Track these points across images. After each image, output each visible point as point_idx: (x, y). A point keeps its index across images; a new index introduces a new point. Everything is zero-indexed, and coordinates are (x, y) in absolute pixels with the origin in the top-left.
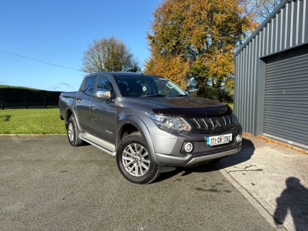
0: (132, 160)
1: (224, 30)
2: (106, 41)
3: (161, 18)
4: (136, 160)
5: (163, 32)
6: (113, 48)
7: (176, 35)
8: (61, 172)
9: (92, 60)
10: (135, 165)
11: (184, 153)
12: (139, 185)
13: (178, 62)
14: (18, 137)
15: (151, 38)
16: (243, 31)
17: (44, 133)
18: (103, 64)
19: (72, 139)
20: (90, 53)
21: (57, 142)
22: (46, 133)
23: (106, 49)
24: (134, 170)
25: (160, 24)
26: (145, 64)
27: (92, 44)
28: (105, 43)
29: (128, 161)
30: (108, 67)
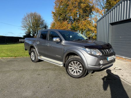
0: (73, 68)
1: (85, 11)
2: (32, 14)
3: (58, 5)
4: (75, 68)
5: (59, 11)
6: (35, 17)
7: (65, 12)
8: (37, 75)
9: (26, 22)
10: (75, 70)
11: (100, 65)
12: (77, 79)
13: (66, 24)
14: (3, 59)
15: (54, 13)
16: (93, 11)
17: (15, 57)
18: (31, 24)
19: (33, 59)
20: (25, 19)
21: (25, 61)
22: (16, 57)
23: (32, 17)
24: (74, 72)
25: (57, 7)
26: (51, 24)
27: (26, 15)
28: (32, 15)
29: (71, 69)
30: (33, 26)
